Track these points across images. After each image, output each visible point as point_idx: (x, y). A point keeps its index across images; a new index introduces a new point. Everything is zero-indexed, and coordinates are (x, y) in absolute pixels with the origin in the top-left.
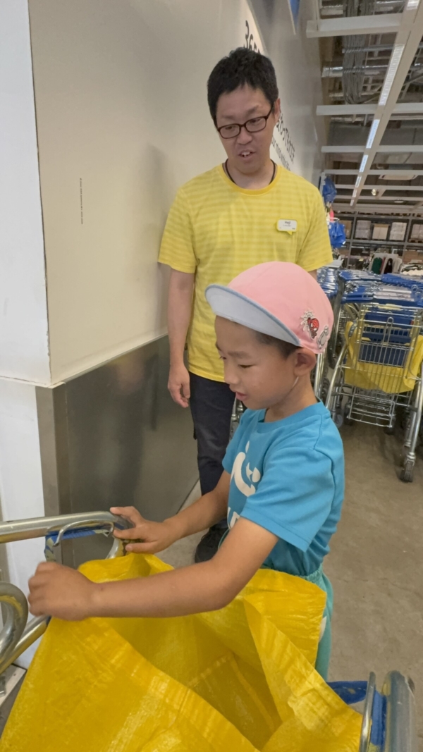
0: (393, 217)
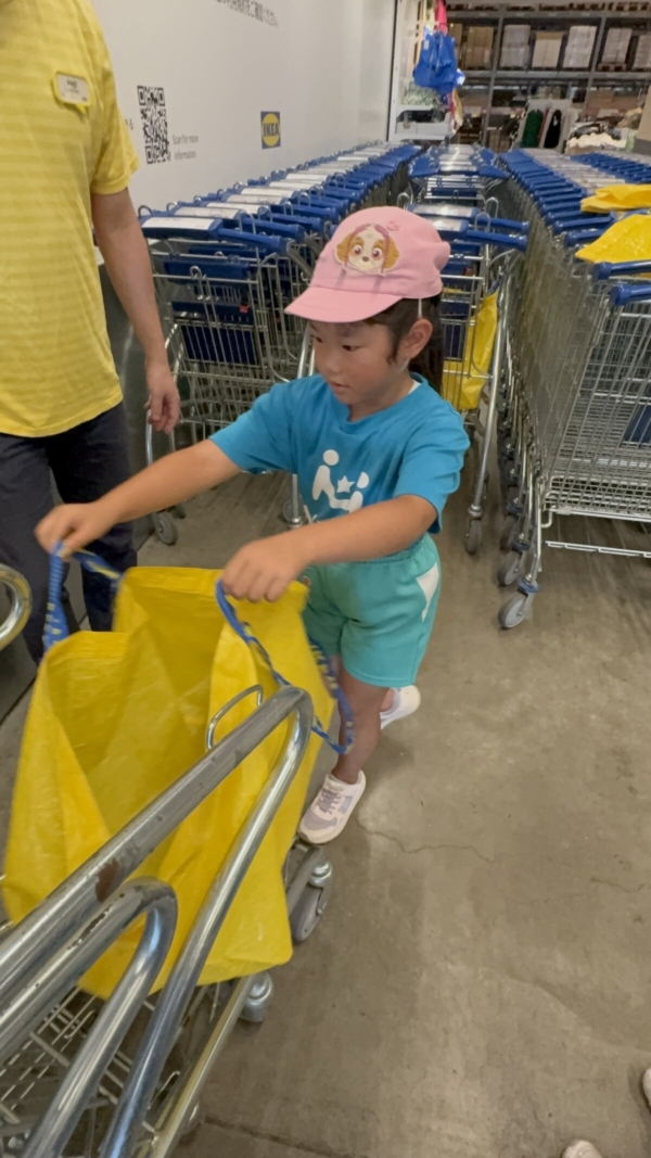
0: (571, 14)
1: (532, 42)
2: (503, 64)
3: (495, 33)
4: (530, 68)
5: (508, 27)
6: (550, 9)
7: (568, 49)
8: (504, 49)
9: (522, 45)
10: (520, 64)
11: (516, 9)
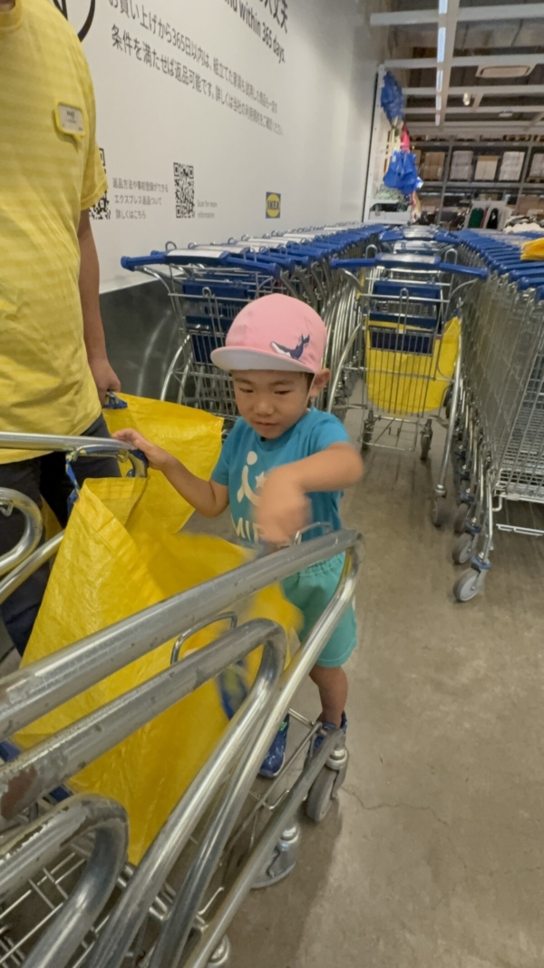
0: (504, 144)
1: (474, 163)
2: (452, 177)
3: (446, 156)
4: (473, 180)
5: (456, 153)
6: (489, 140)
7: (503, 168)
8: (453, 167)
9: (466, 164)
10: (466, 177)
11: (462, 140)
